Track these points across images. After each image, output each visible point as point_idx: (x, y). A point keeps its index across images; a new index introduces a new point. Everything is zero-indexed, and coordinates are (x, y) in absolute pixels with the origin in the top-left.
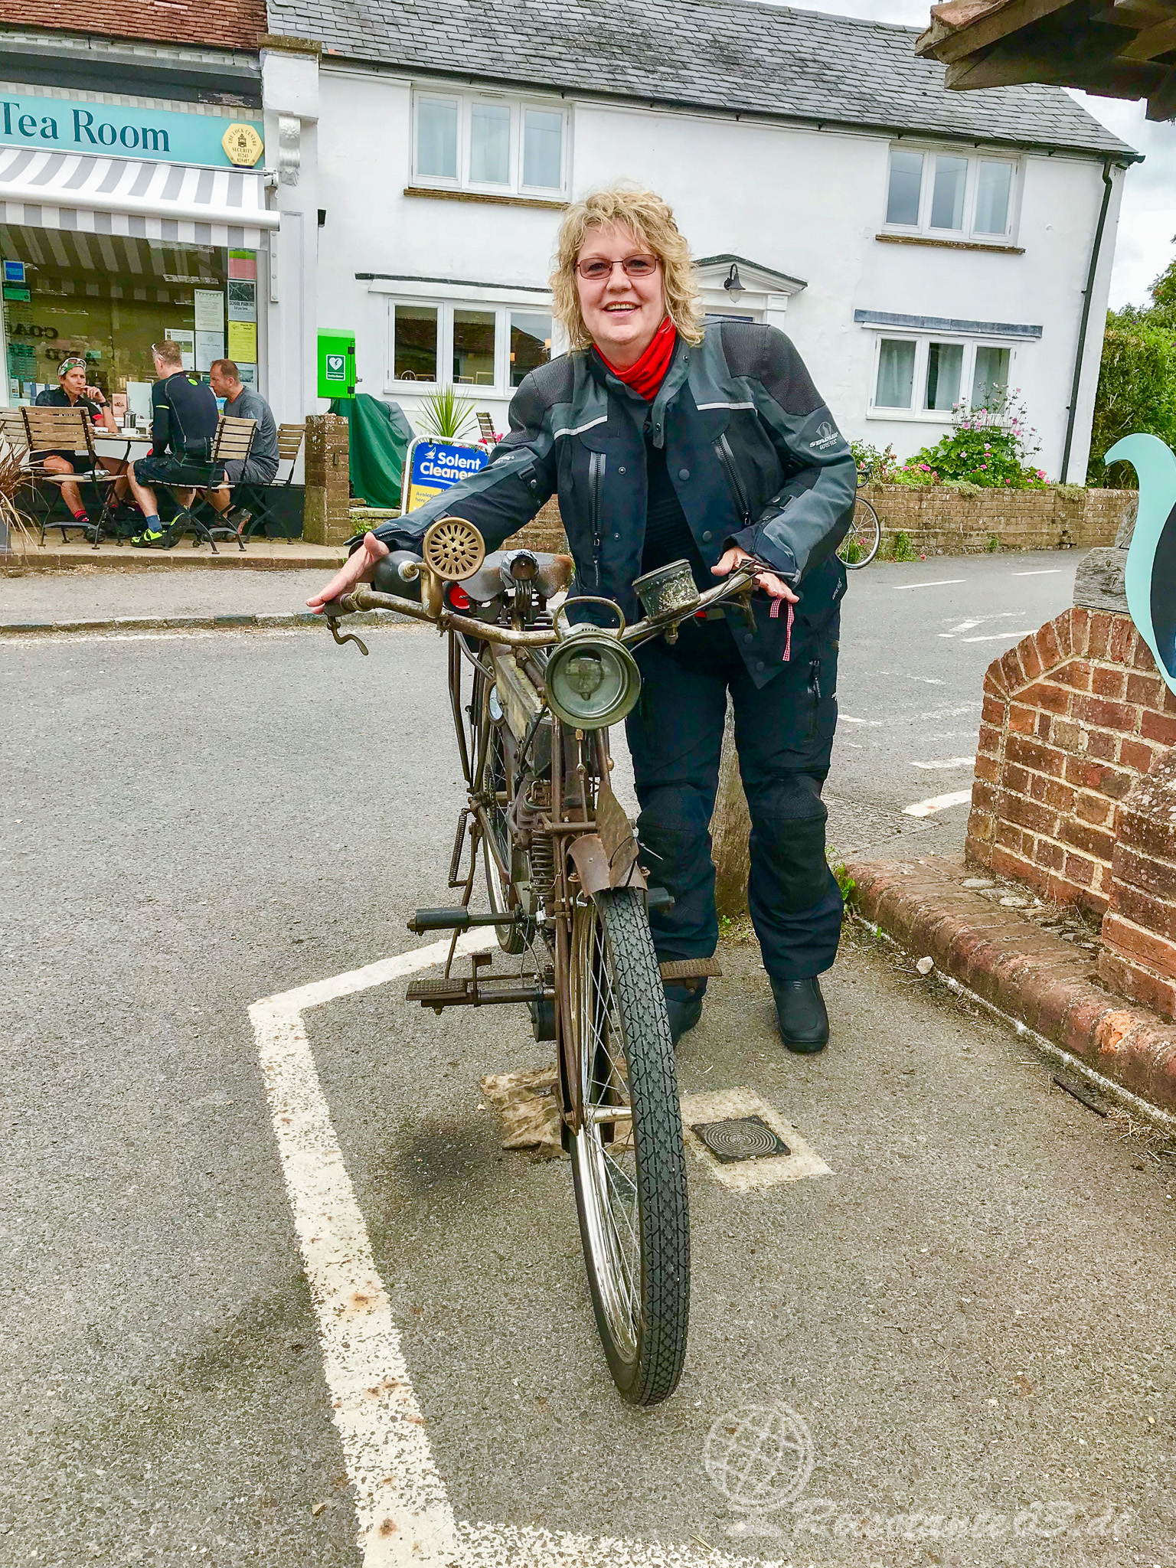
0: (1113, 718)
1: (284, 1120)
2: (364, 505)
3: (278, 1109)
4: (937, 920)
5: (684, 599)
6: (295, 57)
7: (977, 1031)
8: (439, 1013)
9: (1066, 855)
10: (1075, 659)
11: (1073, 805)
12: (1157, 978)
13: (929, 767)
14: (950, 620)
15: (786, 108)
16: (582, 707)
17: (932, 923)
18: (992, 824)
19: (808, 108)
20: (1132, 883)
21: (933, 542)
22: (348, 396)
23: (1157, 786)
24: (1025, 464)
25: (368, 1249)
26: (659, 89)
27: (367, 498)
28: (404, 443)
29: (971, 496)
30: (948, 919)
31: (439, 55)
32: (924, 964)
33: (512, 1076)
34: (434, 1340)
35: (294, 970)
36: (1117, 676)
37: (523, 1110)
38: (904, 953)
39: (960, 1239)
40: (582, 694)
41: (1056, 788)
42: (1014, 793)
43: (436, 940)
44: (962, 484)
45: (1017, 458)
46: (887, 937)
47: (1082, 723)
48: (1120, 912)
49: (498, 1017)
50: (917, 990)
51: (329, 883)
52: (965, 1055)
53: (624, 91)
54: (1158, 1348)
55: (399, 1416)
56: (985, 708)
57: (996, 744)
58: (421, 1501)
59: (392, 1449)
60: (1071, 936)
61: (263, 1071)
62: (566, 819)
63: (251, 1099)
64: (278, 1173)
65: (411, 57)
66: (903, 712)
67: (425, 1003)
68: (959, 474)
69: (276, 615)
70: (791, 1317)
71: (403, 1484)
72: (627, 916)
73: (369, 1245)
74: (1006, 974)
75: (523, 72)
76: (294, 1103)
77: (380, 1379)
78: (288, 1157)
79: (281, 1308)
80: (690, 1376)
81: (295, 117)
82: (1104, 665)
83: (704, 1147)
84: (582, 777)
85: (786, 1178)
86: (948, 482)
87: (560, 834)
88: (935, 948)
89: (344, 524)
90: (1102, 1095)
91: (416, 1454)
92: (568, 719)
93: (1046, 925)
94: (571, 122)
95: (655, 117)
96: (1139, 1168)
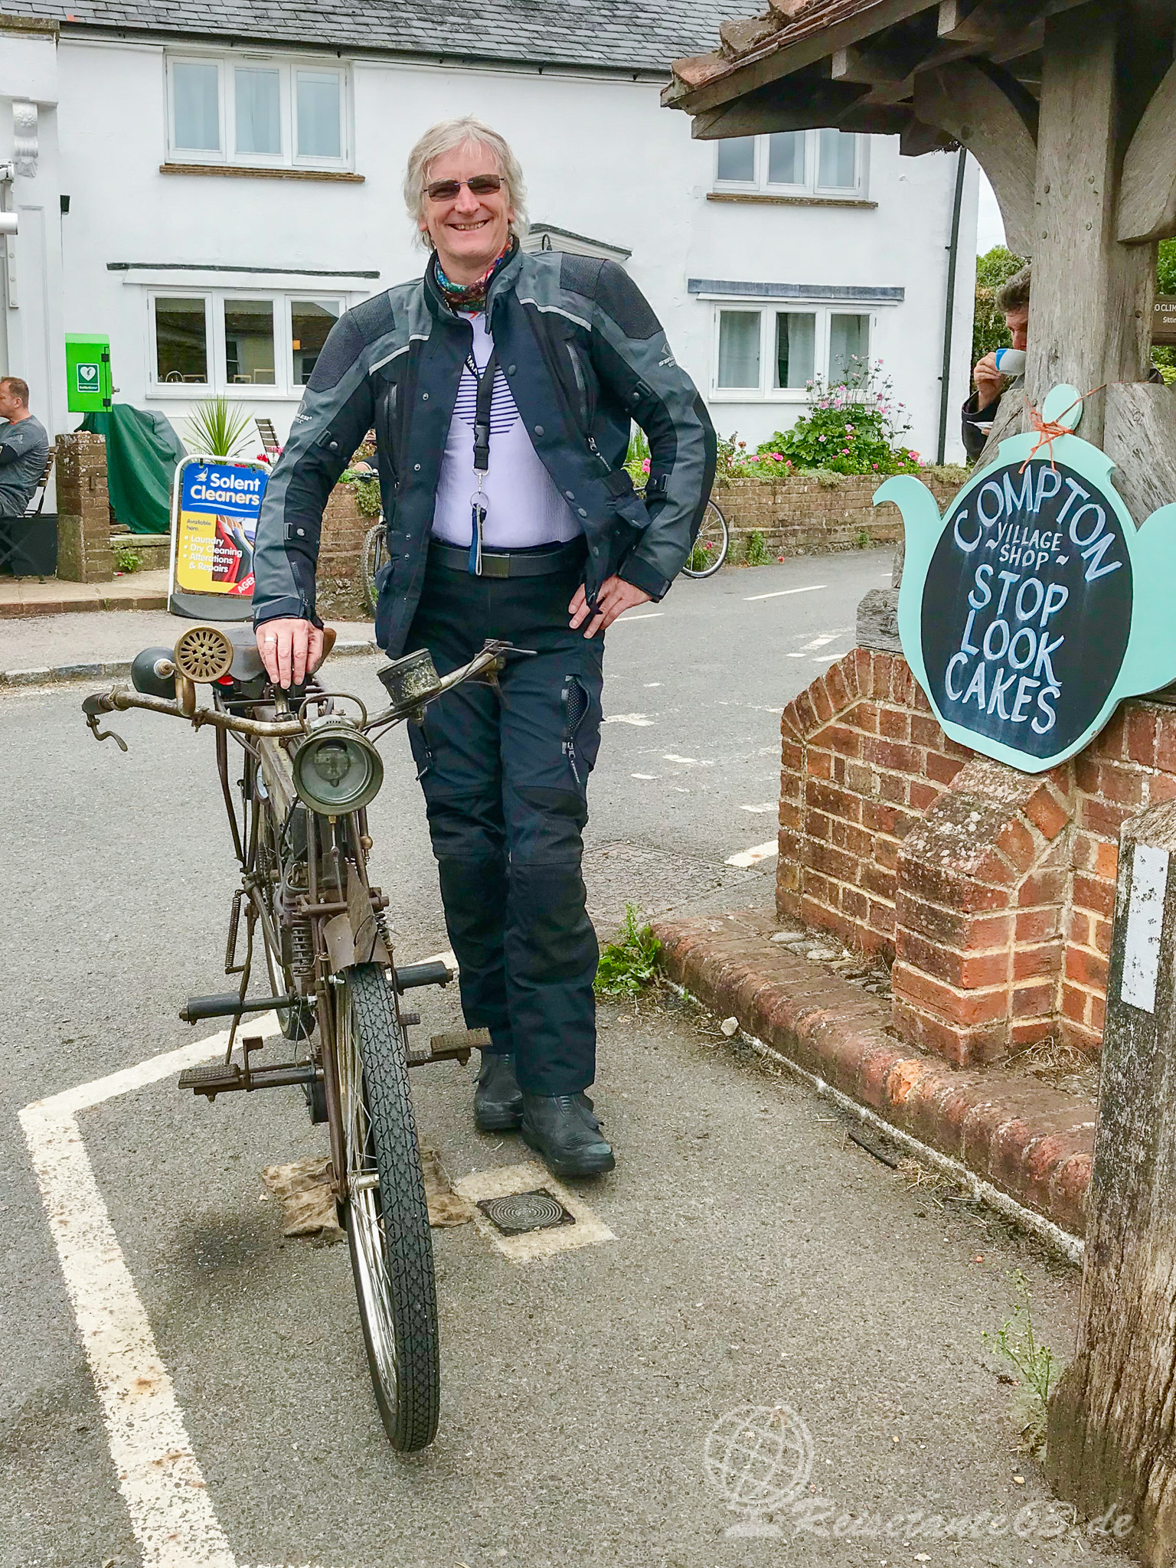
0: (900, 760)
1: (61, 1222)
2: (128, 532)
3: (55, 1211)
4: (739, 978)
5: (424, 686)
6: (29, 38)
7: (778, 1091)
8: (212, 1100)
9: (869, 903)
10: (862, 701)
11: (872, 850)
12: (943, 1024)
13: (760, 811)
14: (802, 636)
15: (595, 57)
16: (331, 794)
17: (735, 982)
18: (799, 874)
19: (621, 56)
20: (914, 930)
21: (792, 541)
22: (104, 410)
23: (931, 831)
24: (895, 444)
25: (150, 1337)
26: (449, 42)
27: (131, 524)
28: (171, 458)
29: (832, 486)
30: (750, 976)
31: (195, 16)
32: (729, 1025)
33: (295, 1165)
34: (216, 1415)
35: (65, 1070)
36: (901, 717)
37: (306, 1198)
38: (710, 1015)
39: (735, 1292)
40: (331, 781)
41: (855, 834)
42: (816, 840)
43: (215, 1032)
44: (822, 473)
45: (885, 439)
46: (694, 999)
47: (873, 766)
48: (907, 959)
49: (281, 1108)
50: (721, 1054)
51: (100, 977)
52: (762, 1115)
53: (410, 47)
54: (913, 1377)
55: (183, 1483)
56: (784, 752)
57: (797, 789)
58: (204, 1552)
59: (178, 1509)
60: (873, 987)
61: (37, 1175)
62: (322, 901)
63: (26, 1204)
64: (57, 1272)
65: (162, 19)
66: (739, 748)
67: (198, 1091)
68: (818, 461)
69: (30, 671)
70: (564, 1373)
71: (187, 1539)
72: (371, 989)
73: (151, 1334)
74: (805, 1030)
75: (293, 30)
76: (70, 1205)
77: (164, 1452)
78: (66, 1257)
79: (66, 1396)
80: (463, 1431)
81: (32, 103)
82: (888, 707)
83: (489, 1222)
84: (336, 859)
85: (568, 1246)
86: (805, 471)
87: (318, 915)
88: (739, 1007)
89: (104, 556)
90: (896, 1148)
91: (200, 1513)
92: (317, 806)
93: (850, 977)
94: (349, 82)
95: (446, 73)
96: (922, 1216)
